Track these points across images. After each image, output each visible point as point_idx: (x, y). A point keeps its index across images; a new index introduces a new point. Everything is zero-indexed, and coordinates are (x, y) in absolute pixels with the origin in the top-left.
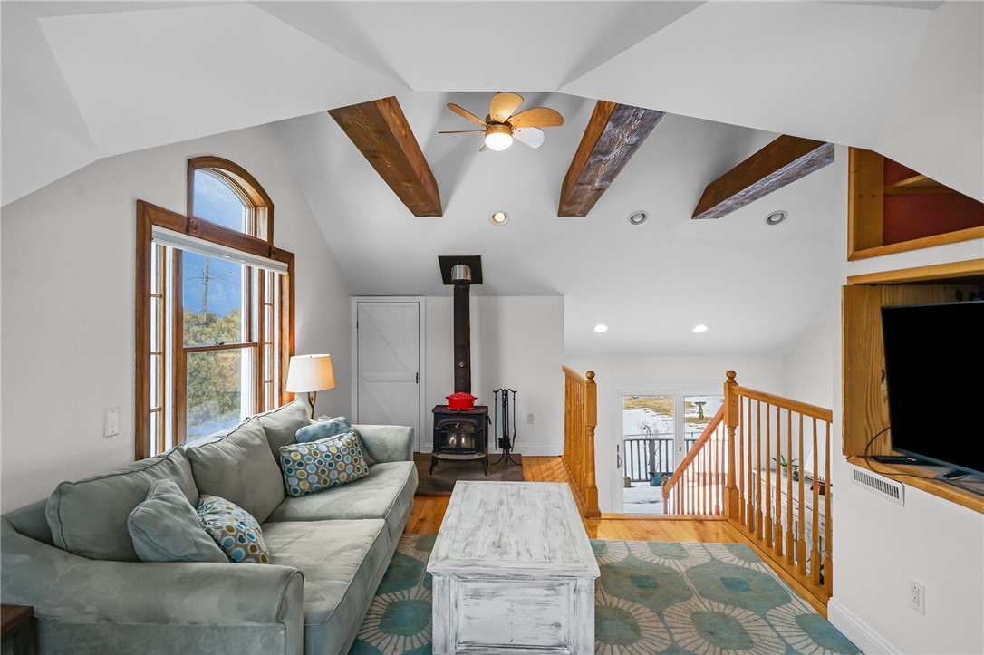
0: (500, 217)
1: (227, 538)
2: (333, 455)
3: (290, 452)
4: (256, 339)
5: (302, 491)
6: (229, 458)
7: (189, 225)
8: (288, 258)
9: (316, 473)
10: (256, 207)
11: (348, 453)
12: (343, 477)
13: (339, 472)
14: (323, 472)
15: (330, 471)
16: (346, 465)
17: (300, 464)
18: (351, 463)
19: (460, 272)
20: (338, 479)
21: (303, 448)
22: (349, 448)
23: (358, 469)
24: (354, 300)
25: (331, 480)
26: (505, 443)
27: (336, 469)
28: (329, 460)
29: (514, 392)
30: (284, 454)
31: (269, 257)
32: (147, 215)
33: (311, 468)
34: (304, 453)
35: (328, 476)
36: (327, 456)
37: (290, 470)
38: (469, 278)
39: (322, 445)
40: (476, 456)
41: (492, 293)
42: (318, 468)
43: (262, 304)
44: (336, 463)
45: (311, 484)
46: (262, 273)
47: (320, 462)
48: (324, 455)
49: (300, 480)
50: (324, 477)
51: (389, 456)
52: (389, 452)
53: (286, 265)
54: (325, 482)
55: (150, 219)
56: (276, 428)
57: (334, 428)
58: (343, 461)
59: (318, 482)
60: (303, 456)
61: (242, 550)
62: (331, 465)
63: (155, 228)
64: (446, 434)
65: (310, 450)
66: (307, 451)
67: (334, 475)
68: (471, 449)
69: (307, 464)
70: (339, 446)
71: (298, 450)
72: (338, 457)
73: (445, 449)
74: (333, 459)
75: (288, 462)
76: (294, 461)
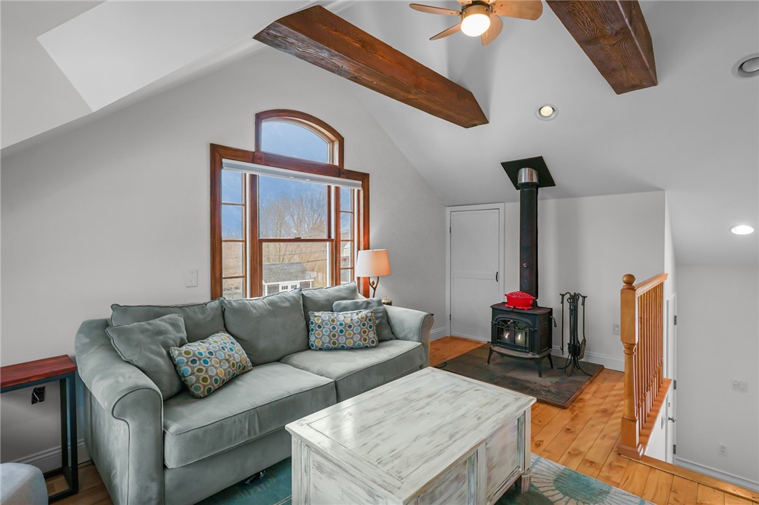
0: (547, 111)
1: (181, 358)
2: (346, 324)
3: (316, 316)
4: (333, 236)
5: (316, 347)
6: (254, 311)
7: (255, 157)
8: (364, 178)
9: (329, 336)
10: (333, 142)
11: (359, 326)
12: (350, 343)
13: (347, 338)
14: (334, 336)
15: (339, 336)
16: (354, 334)
17: (320, 327)
18: (360, 333)
19: (525, 175)
20: (345, 343)
21: (324, 315)
22: (361, 322)
23: (365, 340)
24: (448, 210)
25: (340, 343)
26: (576, 349)
27: (345, 335)
28: (341, 328)
29: (584, 297)
30: (311, 318)
31: (339, 177)
32: (218, 154)
33: (326, 330)
34: (324, 319)
35: (337, 340)
36: (341, 324)
37: (312, 330)
38: (535, 180)
39: (341, 316)
40: (530, 355)
41: (569, 194)
42: (331, 331)
43: (338, 211)
44: (346, 331)
45: (323, 343)
46: (337, 189)
47: (334, 328)
48: (339, 323)
49: (316, 338)
50: (334, 339)
51: (406, 335)
52: (406, 332)
53: (361, 182)
54: (334, 343)
55: (220, 155)
56: (317, 299)
57: (365, 305)
58: (352, 330)
59: (329, 342)
60: (323, 321)
61: (189, 369)
62: (341, 331)
63: (224, 160)
64: (502, 329)
65: (330, 317)
66: (327, 318)
67: (342, 340)
68: (526, 348)
69: (324, 328)
70: (354, 318)
71: (320, 316)
72: (350, 327)
73: (500, 343)
74: (345, 327)
75: (312, 323)
76: (316, 324)
